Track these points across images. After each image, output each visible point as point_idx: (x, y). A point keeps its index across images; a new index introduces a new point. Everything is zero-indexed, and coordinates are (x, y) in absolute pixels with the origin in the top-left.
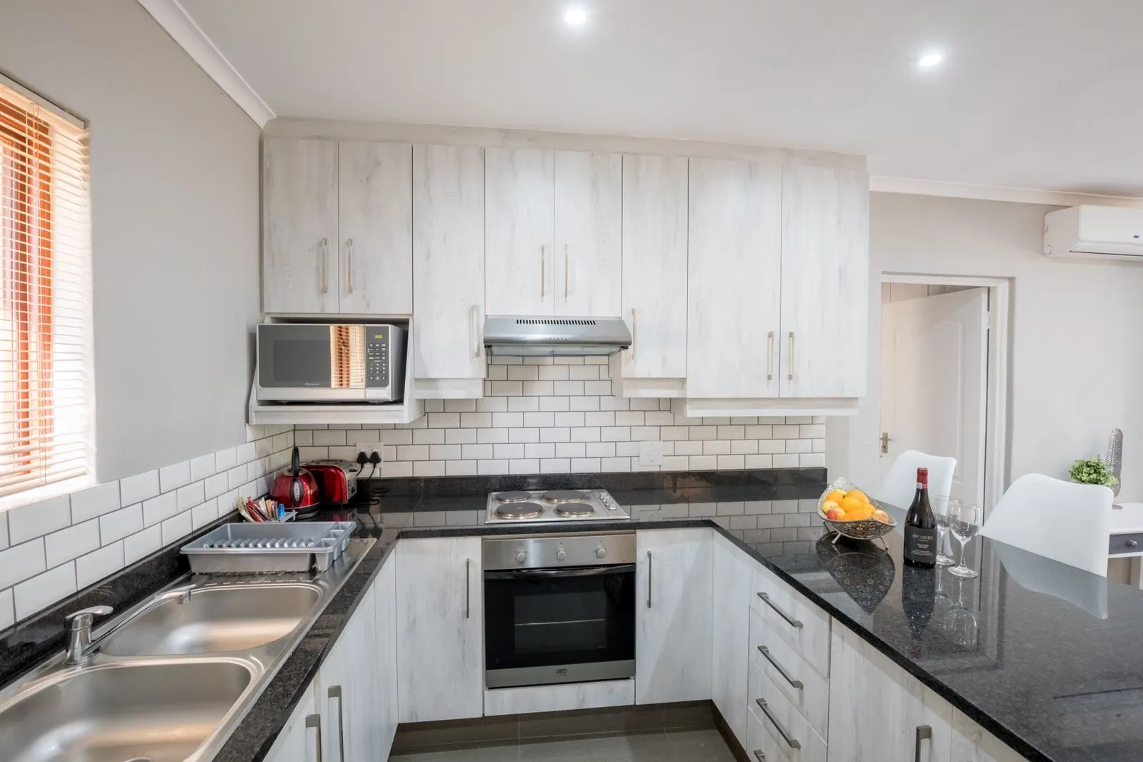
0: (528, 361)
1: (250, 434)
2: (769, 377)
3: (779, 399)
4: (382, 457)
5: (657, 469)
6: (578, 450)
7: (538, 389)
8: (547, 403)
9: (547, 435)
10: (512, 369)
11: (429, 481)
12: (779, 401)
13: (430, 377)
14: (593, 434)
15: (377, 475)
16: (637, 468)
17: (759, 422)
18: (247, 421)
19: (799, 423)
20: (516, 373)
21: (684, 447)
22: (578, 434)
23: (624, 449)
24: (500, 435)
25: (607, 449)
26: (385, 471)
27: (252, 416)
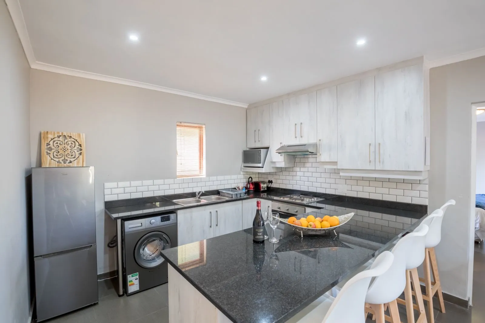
0: (306, 156)
1: (242, 173)
2: (370, 162)
3: (375, 170)
4: (273, 182)
5: (344, 195)
6: (318, 185)
7: (308, 165)
8: (310, 170)
9: (311, 179)
10: (301, 159)
11: (282, 189)
12: (375, 171)
13: (273, 161)
14: (323, 180)
15: (272, 186)
16: (337, 193)
17: (389, 180)
18: (241, 170)
19: (412, 182)
20: (302, 160)
21: (354, 188)
22: (319, 180)
23: (333, 186)
24: (298, 178)
25: (327, 186)
26: (274, 185)
27: (242, 169)
